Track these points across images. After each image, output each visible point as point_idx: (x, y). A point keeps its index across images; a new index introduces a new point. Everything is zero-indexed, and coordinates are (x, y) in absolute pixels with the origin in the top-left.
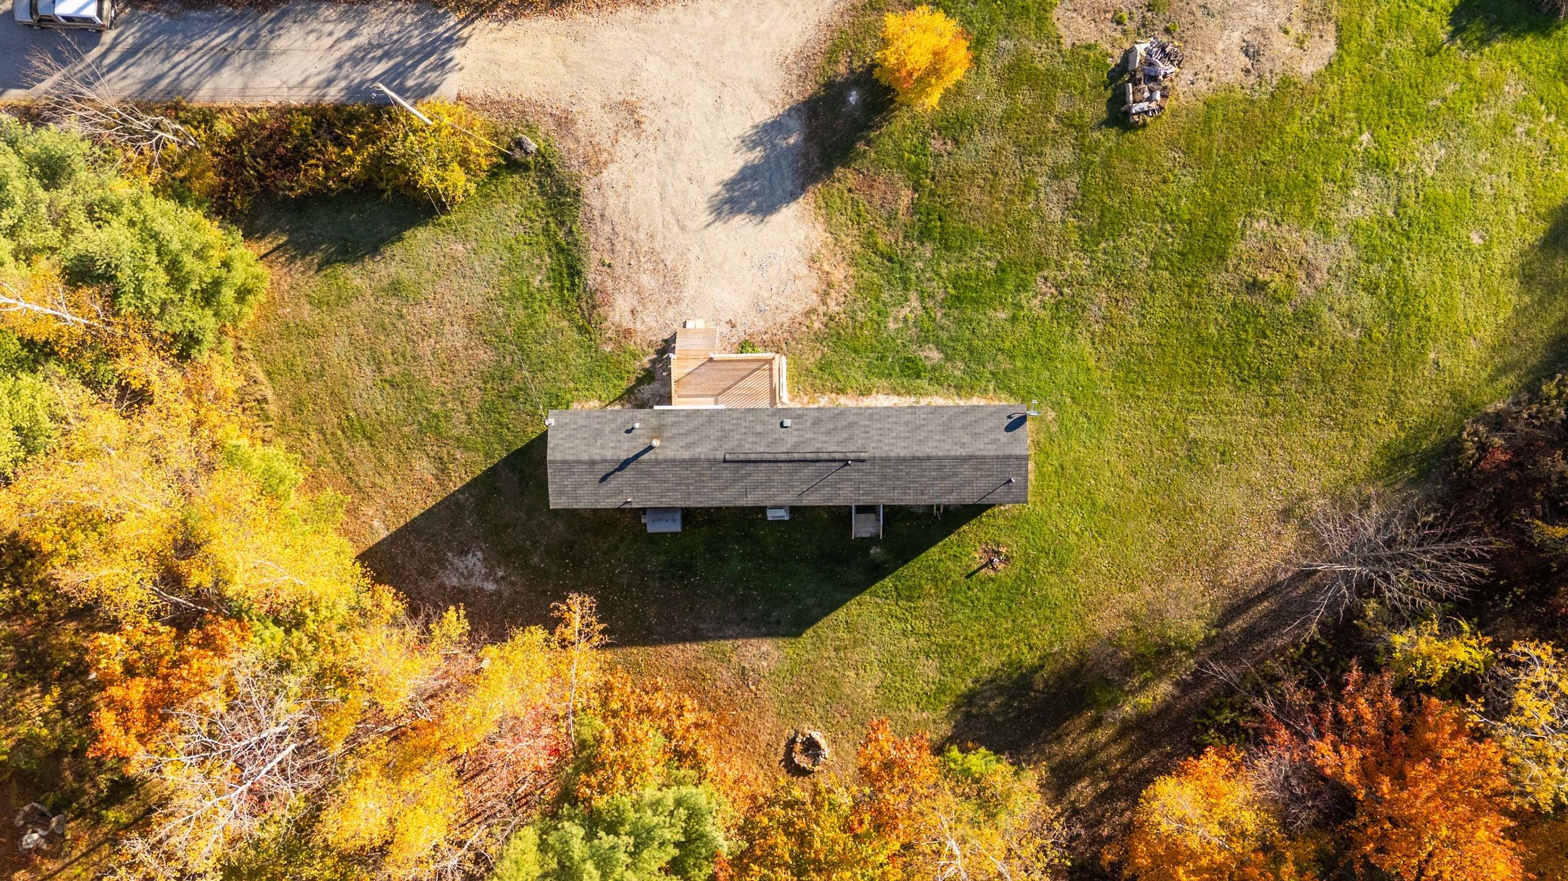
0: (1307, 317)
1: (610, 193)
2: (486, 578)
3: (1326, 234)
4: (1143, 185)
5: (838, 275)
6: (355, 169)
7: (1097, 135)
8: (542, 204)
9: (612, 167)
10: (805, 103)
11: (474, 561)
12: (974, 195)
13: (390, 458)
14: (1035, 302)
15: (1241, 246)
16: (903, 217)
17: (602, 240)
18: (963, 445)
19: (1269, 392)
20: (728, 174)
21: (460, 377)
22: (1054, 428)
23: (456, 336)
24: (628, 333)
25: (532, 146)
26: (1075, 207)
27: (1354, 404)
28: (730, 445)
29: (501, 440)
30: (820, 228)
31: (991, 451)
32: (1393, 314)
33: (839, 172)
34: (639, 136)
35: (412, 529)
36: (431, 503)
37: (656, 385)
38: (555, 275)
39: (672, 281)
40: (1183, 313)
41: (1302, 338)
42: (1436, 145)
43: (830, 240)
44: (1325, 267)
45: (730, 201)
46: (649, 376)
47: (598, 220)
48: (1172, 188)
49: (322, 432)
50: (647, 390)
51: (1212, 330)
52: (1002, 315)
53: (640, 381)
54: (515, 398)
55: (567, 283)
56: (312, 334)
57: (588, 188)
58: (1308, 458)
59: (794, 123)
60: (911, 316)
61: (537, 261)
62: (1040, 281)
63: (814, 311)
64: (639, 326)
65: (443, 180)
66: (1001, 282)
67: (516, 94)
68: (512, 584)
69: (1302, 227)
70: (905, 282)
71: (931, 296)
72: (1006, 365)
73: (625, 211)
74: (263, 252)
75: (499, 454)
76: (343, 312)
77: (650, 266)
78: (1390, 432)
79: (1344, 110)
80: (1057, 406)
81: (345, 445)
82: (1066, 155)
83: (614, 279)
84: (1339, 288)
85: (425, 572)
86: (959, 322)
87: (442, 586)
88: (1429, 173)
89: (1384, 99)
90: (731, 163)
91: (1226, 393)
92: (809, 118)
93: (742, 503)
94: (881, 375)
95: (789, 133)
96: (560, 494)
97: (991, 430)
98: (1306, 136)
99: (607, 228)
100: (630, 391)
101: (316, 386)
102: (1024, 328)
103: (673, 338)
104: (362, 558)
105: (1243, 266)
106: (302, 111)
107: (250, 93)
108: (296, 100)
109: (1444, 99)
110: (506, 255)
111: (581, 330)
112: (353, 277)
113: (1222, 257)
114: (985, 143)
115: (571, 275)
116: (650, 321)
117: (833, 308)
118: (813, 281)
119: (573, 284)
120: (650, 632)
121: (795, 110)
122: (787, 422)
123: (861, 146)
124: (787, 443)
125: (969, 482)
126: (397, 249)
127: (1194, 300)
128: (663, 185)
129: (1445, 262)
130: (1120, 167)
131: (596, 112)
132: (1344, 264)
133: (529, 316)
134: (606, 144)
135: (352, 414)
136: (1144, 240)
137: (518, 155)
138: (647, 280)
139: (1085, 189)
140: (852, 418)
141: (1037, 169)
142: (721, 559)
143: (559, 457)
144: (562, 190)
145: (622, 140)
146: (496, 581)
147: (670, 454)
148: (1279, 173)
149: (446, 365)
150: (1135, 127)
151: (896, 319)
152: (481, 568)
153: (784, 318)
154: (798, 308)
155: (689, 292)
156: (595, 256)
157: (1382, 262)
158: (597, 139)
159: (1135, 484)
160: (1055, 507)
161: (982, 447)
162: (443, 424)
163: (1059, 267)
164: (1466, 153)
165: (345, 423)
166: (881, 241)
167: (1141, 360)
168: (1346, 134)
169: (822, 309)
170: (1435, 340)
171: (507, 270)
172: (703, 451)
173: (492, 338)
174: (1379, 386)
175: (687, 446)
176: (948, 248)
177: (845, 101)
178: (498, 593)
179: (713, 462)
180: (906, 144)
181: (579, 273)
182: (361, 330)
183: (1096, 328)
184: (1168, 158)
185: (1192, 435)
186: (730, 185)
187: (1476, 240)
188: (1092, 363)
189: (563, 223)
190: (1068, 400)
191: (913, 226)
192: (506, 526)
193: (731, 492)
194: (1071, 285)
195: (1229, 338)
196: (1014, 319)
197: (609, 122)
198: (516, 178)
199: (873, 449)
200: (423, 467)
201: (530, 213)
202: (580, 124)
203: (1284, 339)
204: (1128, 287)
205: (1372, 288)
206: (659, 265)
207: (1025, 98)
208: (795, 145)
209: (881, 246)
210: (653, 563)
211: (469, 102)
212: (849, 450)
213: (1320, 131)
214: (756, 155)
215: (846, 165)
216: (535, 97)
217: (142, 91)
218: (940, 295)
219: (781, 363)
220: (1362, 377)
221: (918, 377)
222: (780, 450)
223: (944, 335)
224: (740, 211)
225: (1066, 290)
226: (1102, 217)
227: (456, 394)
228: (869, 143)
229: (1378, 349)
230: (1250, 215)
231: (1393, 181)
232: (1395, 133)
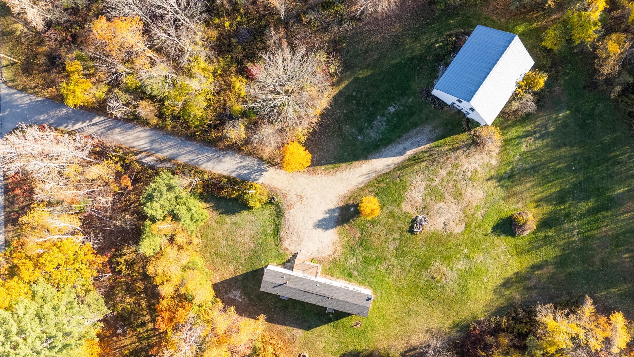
0: (443, 288)
1: (291, 215)
2: (239, 298)
3: (452, 270)
4: (413, 248)
5: (338, 249)
6: (234, 196)
7: (405, 233)
8: (275, 213)
9: (293, 209)
10: (341, 207)
11: (238, 293)
12: (374, 239)
13: (224, 264)
14: (382, 267)
15: (432, 267)
16: (357, 239)
17: (286, 226)
18: (356, 301)
19: (430, 302)
20: (320, 218)
21: (246, 249)
22: (379, 298)
23: (247, 239)
24: (287, 249)
25: (276, 200)
26: (397, 248)
27: (449, 310)
28: (304, 287)
29: (251, 267)
30: (337, 236)
31: (362, 304)
32: (462, 292)
33: (345, 225)
34: (301, 204)
35: (225, 282)
36: (231, 277)
37: (290, 264)
38: (273, 231)
39: (300, 240)
40: (415, 279)
41: (441, 292)
42: (482, 256)
43: (339, 240)
44: (450, 277)
45: (318, 225)
46: (289, 261)
47: (287, 221)
48: (419, 250)
49: (210, 253)
50: (288, 264)
51: (421, 285)
52: (374, 268)
53: (287, 262)
54: (257, 258)
55: (276, 233)
56: (214, 230)
57: (286, 213)
58: (436, 319)
59: (337, 211)
60: (353, 263)
61: (270, 226)
62: (384, 263)
63: (331, 255)
64: (290, 248)
65: (254, 204)
66: (375, 261)
67: (275, 186)
68: (245, 301)
69: (446, 267)
70: (354, 254)
71: (359, 259)
72: (372, 280)
73: (294, 220)
74: (207, 207)
75: (250, 270)
76: (222, 226)
77: (296, 235)
78: (456, 319)
79: (462, 243)
80: (381, 293)
81: (215, 258)
82: (397, 236)
83: (287, 236)
84: (452, 283)
85: (226, 293)
86: (364, 267)
87: (229, 297)
88: (479, 262)
89: (472, 243)
90: (321, 216)
91: (420, 300)
92: (341, 211)
93: (303, 300)
94: (343, 275)
95: (336, 212)
96: (264, 288)
97: (363, 299)
98: (453, 247)
99: (288, 223)
100: (284, 263)
101: (212, 242)
102: (378, 273)
103: (297, 254)
104: (213, 285)
105: (431, 272)
106: (224, 177)
107: (214, 169)
108: (225, 173)
109: (486, 246)
110: (264, 223)
111: (276, 245)
112: (227, 218)
113: (427, 269)
114: (379, 228)
115: (277, 232)
116: (293, 248)
117: (336, 256)
118: (333, 249)
119: (277, 234)
120: (274, 320)
121: (338, 208)
122: (318, 285)
123: (351, 221)
124: (317, 290)
125: (355, 310)
126: (239, 215)
127: (418, 277)
128: (304, 217)
129: (477, 283)
130: (409, 242)
131: (293, 196)
132: (454, 278)
133: (265, 239)
134: (293, 204)
135: (218, 251)
136: (410, 260)
137: (273, 201)
138: (294, 238)
139: (400, 244)
140: (333, 288)
141: (390, 237)
142: (295, 308)
143: (265, 280)
144: (280, 211)
145: (297, 204)
146: (242, 299)
147: (290, 286)
148: (444, 253)
149: (243, 245)
150: (414, 234)
151: (349, 262)
152: (239, 295)
153: (324, 255)
154: (327, 254)
155: (303, 243)
156: (284, 229)
157: (463, 279)
158: (291, 202)
159: (395, 315)
160: (375, 316)
161: (360, 303)
162: (239, 259)
163: (390, 261)
164: (488, 260)
165: (216, 253)
166: (350, 243)
167: (403, 287)
168: (462, 248)
169: (333, 255)
170: (471, 300)
171: (262, 226)
172: (298, 287)
173: (256, 242)
174: (456, 307)
175: (294, 285)
176: (365, 249)
177: (350, 210)
178: (241, 302)
179: (299, 290)
180: (361, 223)
181: (279, 232)
182: (225, 232)
183: (395, 277)
184: (421, 243)
185: (410, 307)
186: (320, 221)
187: (485, 280)
188: (391, 285)
189: (278, 219)
190: (384, 292)
191: (358, 242)
192: (247, 287)
193: (302, 297)
194: (391, 266)
195: (424, 288)
196: (376, 270)
197: (295, 199)
198: (271, 205)
199: (336, 297)
200: (232, 268)
201: (272, 214)
202: (288, 197)
203: (437, 291)
204: (404, 270)
205: (459, 285)
206: (298, 236)
207: (391, 220)
208: (336, 216)
209: (350, 244)
210: (279, 305)
211: (264, 185)
212: (330, 295)
213: (456, 246)
214: (327, 216)
215: (347, 224)
216: (280, 188)
217: (189, 162)
218: (361, 260)
219: (320, 267)
220: (452, 304)
221: (351, 277)
222: (315, 291)
223: (359, 270)
224: (320, 228)
225: (390, 267)
226: (402, 252)
227: (244, 253)
228: (353, 220)
229: (457, 299)
230: (435, 261)
231: (470, 262)
232: (473, 251)
